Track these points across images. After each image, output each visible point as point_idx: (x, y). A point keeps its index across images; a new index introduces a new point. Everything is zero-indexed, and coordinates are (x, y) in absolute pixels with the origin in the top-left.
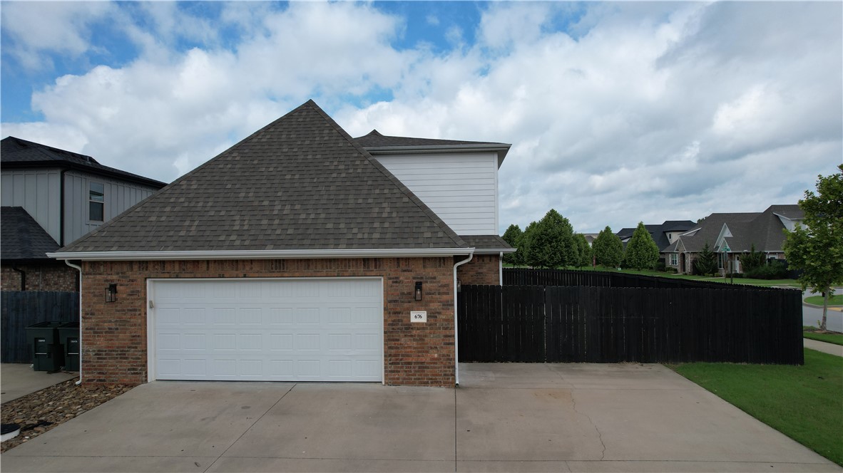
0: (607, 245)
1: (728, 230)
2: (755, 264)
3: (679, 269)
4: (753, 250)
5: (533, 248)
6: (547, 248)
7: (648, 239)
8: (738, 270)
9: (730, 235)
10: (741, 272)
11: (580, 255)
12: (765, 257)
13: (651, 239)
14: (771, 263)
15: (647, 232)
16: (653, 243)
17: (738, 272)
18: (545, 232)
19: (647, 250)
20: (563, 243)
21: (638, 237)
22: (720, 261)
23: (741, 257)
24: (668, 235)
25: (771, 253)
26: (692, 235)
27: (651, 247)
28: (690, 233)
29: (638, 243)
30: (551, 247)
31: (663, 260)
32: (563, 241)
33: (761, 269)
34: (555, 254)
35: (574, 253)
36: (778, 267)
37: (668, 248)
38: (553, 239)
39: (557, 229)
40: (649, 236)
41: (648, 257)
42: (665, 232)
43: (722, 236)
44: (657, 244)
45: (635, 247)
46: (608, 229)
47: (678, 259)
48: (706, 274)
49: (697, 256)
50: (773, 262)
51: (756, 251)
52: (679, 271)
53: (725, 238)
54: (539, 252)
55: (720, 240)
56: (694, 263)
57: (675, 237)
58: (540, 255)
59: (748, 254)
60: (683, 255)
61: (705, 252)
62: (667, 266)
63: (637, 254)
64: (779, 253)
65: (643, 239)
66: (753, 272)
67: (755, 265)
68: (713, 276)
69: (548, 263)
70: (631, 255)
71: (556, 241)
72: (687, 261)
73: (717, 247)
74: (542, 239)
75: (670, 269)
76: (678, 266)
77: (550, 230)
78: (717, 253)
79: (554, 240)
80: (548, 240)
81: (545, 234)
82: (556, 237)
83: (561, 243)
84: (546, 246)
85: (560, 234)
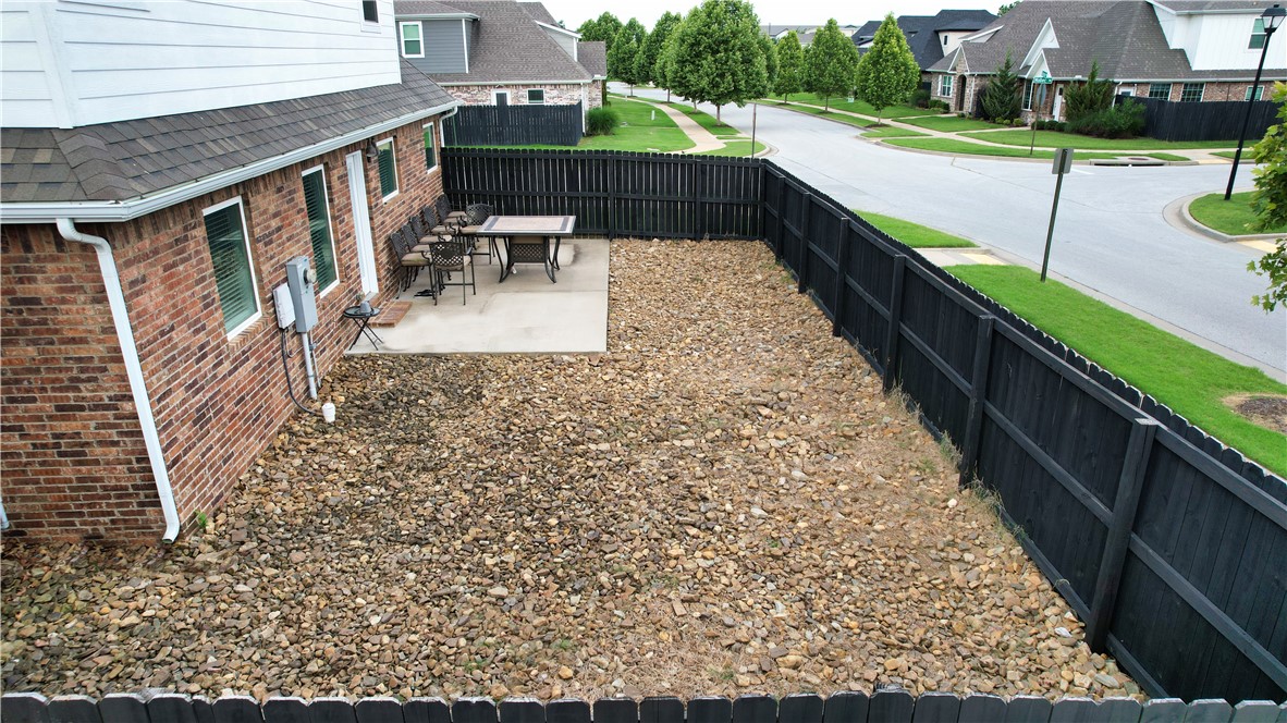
0: (831, 55)
1: (1051, 34)
2: (1092, 105)
3: (952, 104)
4: (1093, 76)
5: (682, 62)
6: (708, 62)
7: (900, 47)
8: (1058, 116)
9: (1055, 45)
10: (1063, 120)
11: (770, 78)
12: (1112, 91)
13: (906, 46)
14: (1121, 104)
15: (901, 33)
16: (910, 56)
17: (1056, 119)
18: (705, 29)
19: (897, 69)
20: (738, 53)
21: (884, 42)
22: (1028, 94)
23: (1067, 90)
24: (942, 37)
25: (1125, 84)
26: (984, 40)
27: (904, 64)
28: (981, 37)
29: (880, 57)
30: (715, 61)
31: (927, 86)
32: (740, 50)
33: (1101, 117)
34: (722, 76)
35: (758, 74)
36: (1134, 114)
37: (938, 63)
38: (720, 44)
39: (728, 26)
40: (904, 42)
41: (898, 84)
42: (937, 32)
43: (1039, 44)
44: (916, 59)
45: (875, 63)
46: (831, 25)
47: (953, 85)
48: (998, 120)
49: (987, 82)
50: (1127, 103)
51: (1097, 79)
52: (952, 109)
53: (1046, 50)
54: (691, 72)
55: (1035, 51)
56: (980, 94)
57: (953, 42)
58: (692, 78)
59: (1081, 82)
60: (963, 79)
61: (1004, 76)
62: (933, 98)
63: (877, 78)
64: (1138, 84)
65: (892, 47)
66: (1084, 121)
67: (1091, 107)
68: (1010, 125)
69: (709, 93)
70: (867, 80)
71: (726, 50)
72: (967, 91)
73: (1027, 67)
74: (698, 43)
75: (937, 104)
76: (951, 99)
77: (715, 27)
78: (1022, 80)
79: (722, 47)
80: (710, 47)
81: (705, 34)
82: (726, 42)
83: (734, 54)
84: (706, 59)
85: (734, 34)
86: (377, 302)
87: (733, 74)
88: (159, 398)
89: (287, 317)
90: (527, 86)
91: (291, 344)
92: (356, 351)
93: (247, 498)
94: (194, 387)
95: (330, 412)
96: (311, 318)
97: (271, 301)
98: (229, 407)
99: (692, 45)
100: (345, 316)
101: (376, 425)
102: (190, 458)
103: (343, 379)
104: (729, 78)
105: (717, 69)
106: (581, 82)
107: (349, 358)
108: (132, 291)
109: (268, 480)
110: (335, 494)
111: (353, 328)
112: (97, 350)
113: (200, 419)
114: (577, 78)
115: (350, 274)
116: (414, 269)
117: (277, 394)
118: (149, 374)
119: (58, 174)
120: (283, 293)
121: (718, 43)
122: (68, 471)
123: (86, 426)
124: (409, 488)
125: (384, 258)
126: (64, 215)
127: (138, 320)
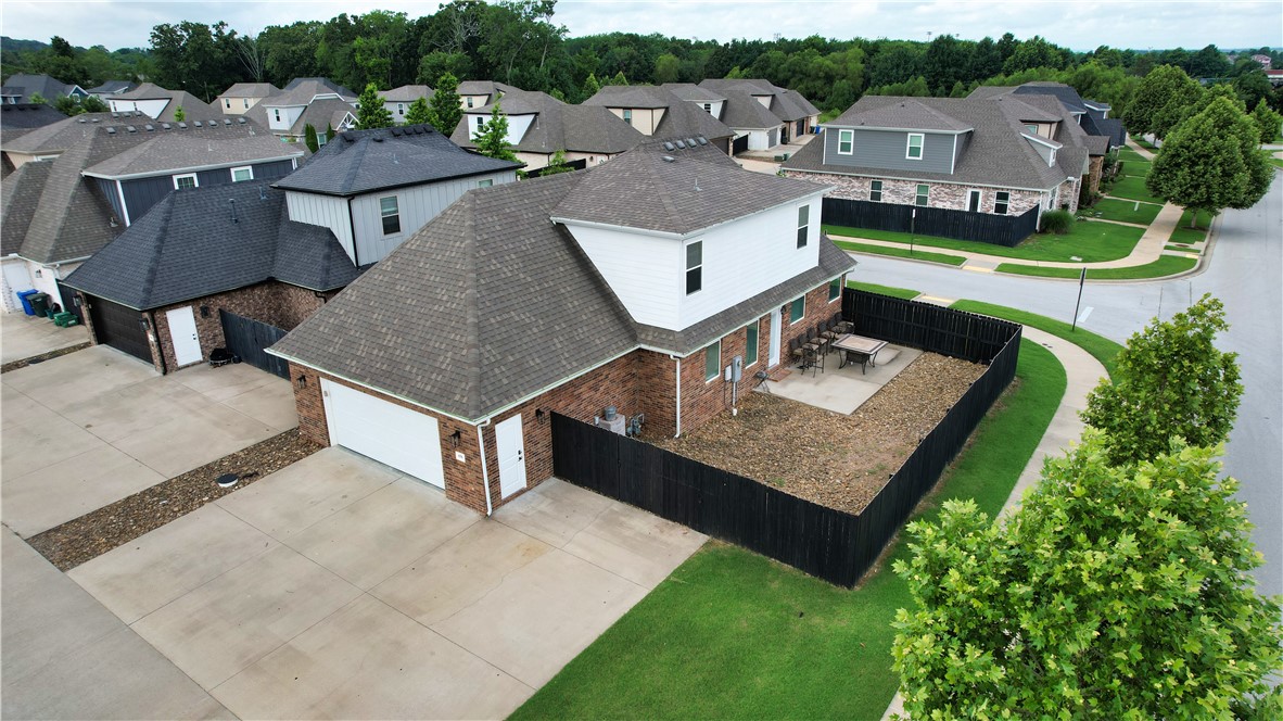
6: (1184, 173)
20: (1218, 168)
30: (1192, 173)
32: (1221, 164)
34: (1197, 187)
71: (1206, 164)
79: (1202, 160)
80: (1189, 159)
81: (1187, 148)
82: (1208, 156)
83: (1214, 168)
84: (1182, 170)
85: (1218, 150)
86: (776, 369)
87: (1209, 187)
88: (682, 399)
89: (728, 377)
90: (997, 189)
91: (729, 385)
92: (757, 390)
93: (699, 432)
94: (692, 397)
95: (735, 412)
96: (738, 377)
97: (724, 371)
98: (702, 404)
99: (1173, 156)
100: (756, 377)
101: (748, 421)
102: (687, 417)
103: (747, 400)
104: (1203, 189)
105: (1192, 180)
106: (1041, 190)
107: (752, 392)
108: (682, 371)
109: (707, 429)
110: (723, 438)
111: (758, 381)
112: (671, 384)
113: (692, 406)
114: (1039, 187)
115: (764, 358)
116: (798, 357)
117: (719, 402)
118: (682, 392)
119: (673, 343)
120: (729, 369)
121: (1199, 157)
122: (658, 412)
123: (665, 401)
124: (745, 443)
125: (786, 350)
126: (672, 354)
127: (682, 378)
